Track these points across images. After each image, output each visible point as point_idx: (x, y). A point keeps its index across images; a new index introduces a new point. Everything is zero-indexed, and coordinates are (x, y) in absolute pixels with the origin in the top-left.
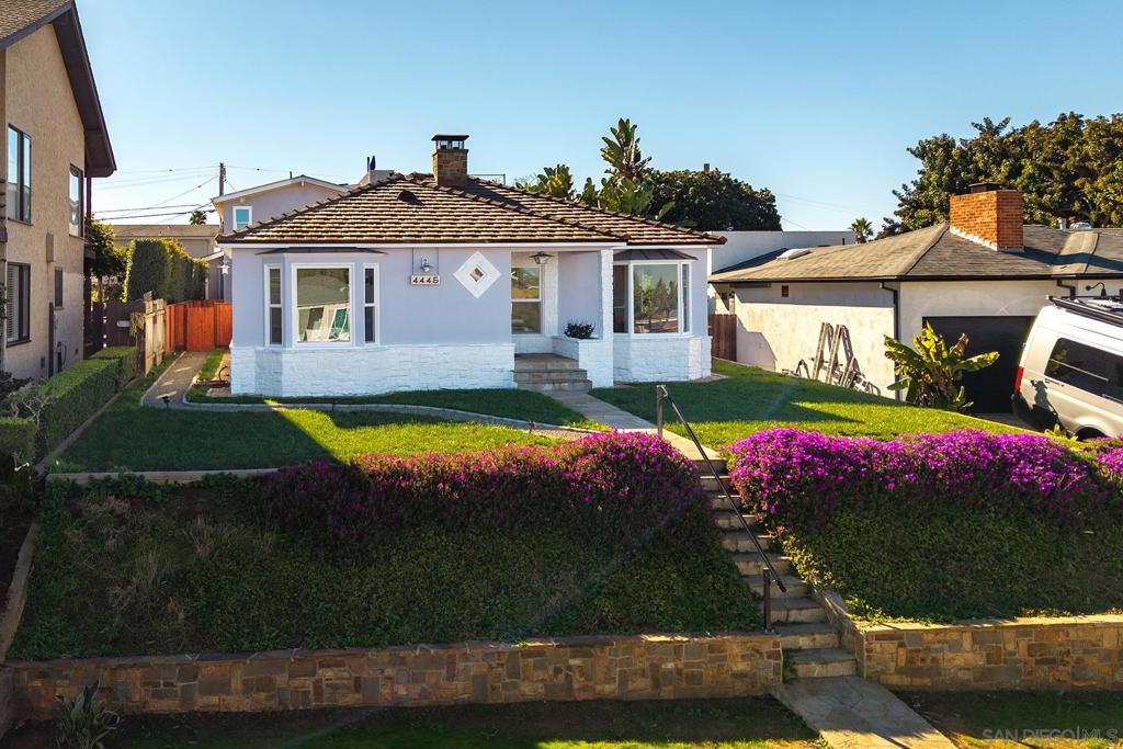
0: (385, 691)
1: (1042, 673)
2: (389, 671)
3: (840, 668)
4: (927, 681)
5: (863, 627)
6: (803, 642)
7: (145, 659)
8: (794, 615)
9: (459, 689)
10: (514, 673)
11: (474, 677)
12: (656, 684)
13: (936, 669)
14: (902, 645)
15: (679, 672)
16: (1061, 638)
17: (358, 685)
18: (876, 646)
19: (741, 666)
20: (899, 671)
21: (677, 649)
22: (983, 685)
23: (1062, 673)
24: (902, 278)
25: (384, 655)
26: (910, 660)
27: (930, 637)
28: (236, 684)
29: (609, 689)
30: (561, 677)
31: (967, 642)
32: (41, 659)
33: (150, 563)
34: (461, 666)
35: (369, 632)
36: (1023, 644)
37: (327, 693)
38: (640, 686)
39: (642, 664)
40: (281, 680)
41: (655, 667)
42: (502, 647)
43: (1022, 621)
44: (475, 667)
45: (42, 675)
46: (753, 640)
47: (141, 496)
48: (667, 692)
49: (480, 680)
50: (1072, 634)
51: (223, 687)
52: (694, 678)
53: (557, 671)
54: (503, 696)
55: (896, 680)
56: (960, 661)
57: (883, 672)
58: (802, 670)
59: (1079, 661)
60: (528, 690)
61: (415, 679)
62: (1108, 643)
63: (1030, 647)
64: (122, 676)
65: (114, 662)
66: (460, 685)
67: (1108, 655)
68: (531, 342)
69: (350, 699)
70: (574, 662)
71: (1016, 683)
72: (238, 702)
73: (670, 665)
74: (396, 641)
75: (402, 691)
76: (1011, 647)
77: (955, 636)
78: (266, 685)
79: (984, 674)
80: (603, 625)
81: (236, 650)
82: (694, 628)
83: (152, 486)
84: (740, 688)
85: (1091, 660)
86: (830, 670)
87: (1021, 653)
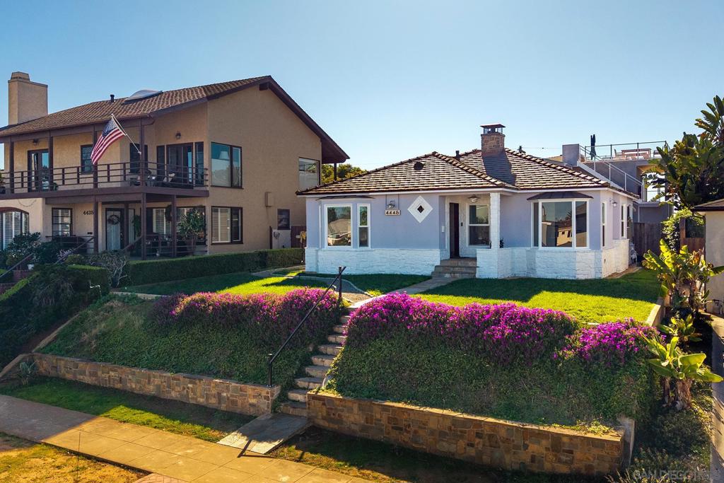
0: (129, 385)
1: (394, 435)
2: (130, 377)
3: (302, 412)
4: (336, 426)
7: (65, 358)
9: (151, 389)
10: (169, 386)
11: (157, 385)
13: (340, 421)
14: (324, 404)
15: (228, 398)
16: (406, 416)
17: (121, 380)
18: (312, 402)
19: (253, 401)
20: (324, 418)
21: (228, 387)
22: (364, 434)
23: (405, 438)
26: (328, 414)
27: (338, 402)
29: (202, 401)
30: (185, 392)
31: (357, 408)
32: (43, 353)
34: (153, 379)
36: (385, 415)
37: (112, 383)
38: (214, 402)
39: (214, 392)
40: (99, 374)
41: (219, 394)
44: (157, 381)
46: (258, 388)
48: (223, 407)
49: (158, 387)
50: (412, 415)
51: (83, 373)
52: (234, 403)
53: (184, 388)
54: (167, 396)
55: (322, 423)
56: (352, 419)
57: (316, 417)
58: (284, 408)
59: (416, 432)
60: (174, 395)
61: (138, 382)
62: (432, 425)
63: (389, 418)
65: (57, 357)
66: (151, 387)
67: (432, 432)
69: (118, 386)
70: (190, 386)
71: (381, 437)
72: (87, 379)
73: (225, 394)
74: (138, 366)
75: (134, 386)
76: (378, 416)
77: (350, 404)
78: (95, 375)
79: (364, 429)
84: (252, 411)
85: (421, 432)
86: (297, 412)
87: (384, 421)
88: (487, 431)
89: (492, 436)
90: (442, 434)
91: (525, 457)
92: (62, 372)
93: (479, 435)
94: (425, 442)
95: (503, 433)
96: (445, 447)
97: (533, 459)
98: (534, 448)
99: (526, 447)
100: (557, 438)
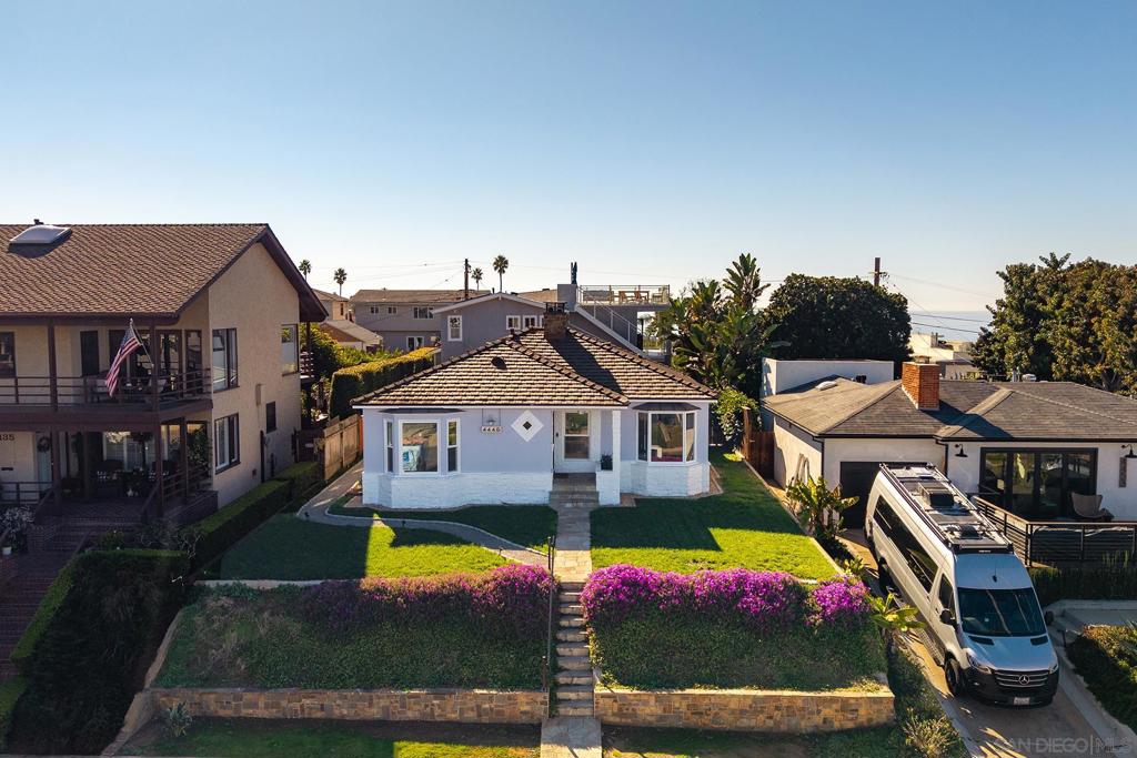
0: (337, 712)
1: (694, 719)
2: (338, 702)
3: (588, 712)
4: (629, 721)
5: (599, 690)
6: (572, 696)
7: (217, 690)
8: (576, 680)
9: (375, 712)
10: (403, 706)
11: (383, 708)
12: (479, 715)
13: (634, 714)
14: (616, 701)
15: (491, 709)
16: (707, 701)
17: (322, 708)
18: (601, 701)
19: (526, 708)
20: (614, 714)
21: (491, 697)
22: (661, 724)
23: (706, 720)
25: (336, 694)
26: (620, 709)
27: (632, 697)
28: (261, 704)
29: (454, 716)
30: (428, 709)
31: (652, 701)
32: (166, 687)
33: (232, 638)
34: (375, 701)
35: (338, 682)
36: (684, 703)
37: (306, 711)
38: (471, 716)
39: (472, 705)
40: (284, 703)
41: (479, 707)
42: (399, 692)
43: (688, 691)
44: (383, 703)
45: (167, 695)
46: (533, 695)
47: (240, 596)
48: (485, 719)
49: (386, 709)
50: (713, 700)
51: (255, 705)
52: (499, 713)
53: (426, 706)
54: (397, 718)
55: (612, 719)
56: (648, 711)
57: (605, 715)
58: (562, 711)
59: (716, 714)
60: (411, 715)
61: (353, 707)
62: (733, 706)
63: (688, 706)
64: (205, 697)
65: (201, 691)
66: (374, 710)
67: (733, 712)
69: (319, 715)
70: (435, 702)
71: (680, 724)
73: (487, 706)
74: (345, 687)
75: (345, 712)
76: (677, 705)
77: (646, 698)
78: (277, 705)
79: (661, 718)
80: (459, 684)
81: (264, 688)
82: (503, 687)
83: (251, 590)
84: (525, 719)
85: (722, 713)
86: (578, 712)
87: (684, 708)
88: (785, 703)
89: (790, 708)
90: (742, 712)
91: (818, 720)
92: (212, 708)
93: (777, 708)
94: (727, 721)
95: (800, 703)
96: (745, 722)
97: (825, 721)
98: (827, 712)
99: (819, 712)
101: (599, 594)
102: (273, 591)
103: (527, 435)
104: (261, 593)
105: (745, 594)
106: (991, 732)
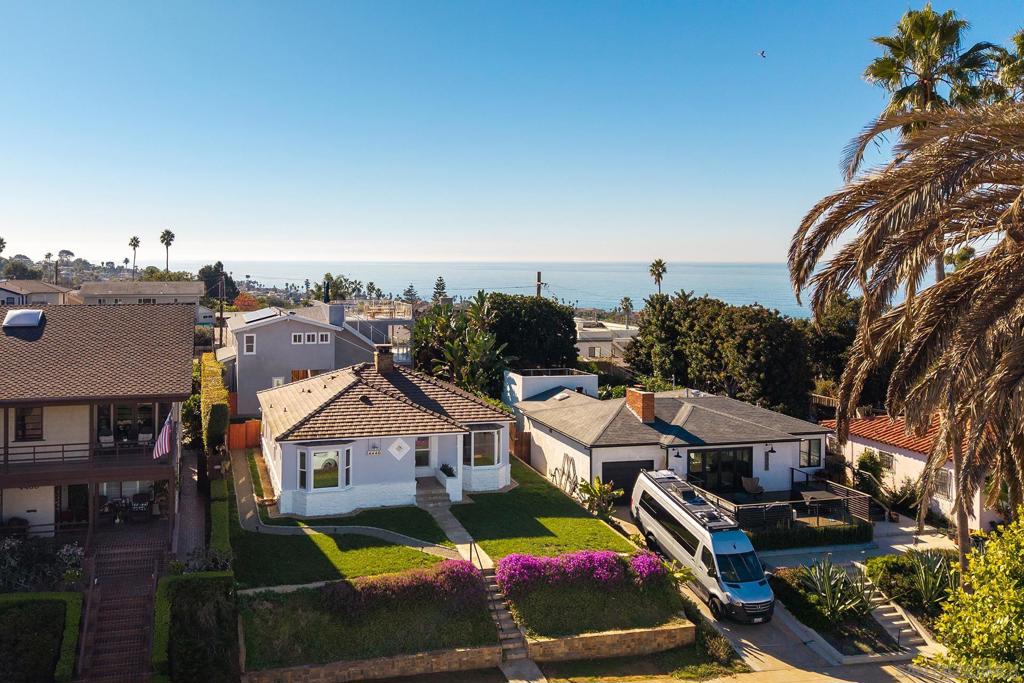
0: (371, 674)
1: (587, 653)
2: (372, 667)
3: (523, 656)
4: (549, 658)
5: (530, 641)
6: (511, 646)
7: (292, 668)
8: (510, 636)
9: (395, 672)
10: (414, 665)
11: (401, 668)
12: (460, 666)
13: (553, 654)
14: (541, 647)
15: (468, 661)
16: (594, 640)
17: (362, 672)
18: (533, 648)
19: (488, 658)
21: (467, 653)
22: (568, 658)
23: (593, 652)
24: (593, 446)
25: (371, 662)
26: (544, 652)
27: (551, 643)
28: (322, 675)
29: (445, 668)
30: (429, 666)
31: (563, 644)
32: (256, 670)
33: (286, 629)
34: (396, 664)
35: (367, 654)
36: (581, 643)
37: (352, 676)
38: (455, 666)
39: (456, 659)
40: (337, 672)
41: (460, 660)
42: (410, 657)
43: (582, 636)
44: (402, 664)
45: (258, 676)
46: (493, 648)
47: (276, 599)
48: (464, 668)
50: (596, 639)
52: (474, 662)
53: (428, 663)
55: (540, 659)
56: (560, 651)
57: (536, 656)
58: (509, 657)
59: (599, 648)
60: (418, 670)
61: (382, 669)
62: (608, 641)
63: (583, 644)
64: (285, 674)
65: (282, 670)
66: (396, 670)
67: (608, 645)
68: (424, 471)
69: (360, 677)
70: (433, 660)
71: (578, 657)
73: (465, 659)
74: (375, 657)
75: (376, 673)
76: (576, 645)
78: (332, 674)
80: (444, 646)
81: (321, 663)
82: (474, 645)
83: (278, 595)
84: (488, 665)
85: (603, 647)
86: (518, 656)
87: (580, 647)
88: (637, 637)
89: (639, 639)
90: (613, 645)
91: (655, 645)
93: (633, 640)
94: (605, 652)
95: (645, 636)
96: (615, 651)
97: (659, 645)
98: (660, 639)
99: (655, 640)
100: (670, 631)
101: (511, 576)
102: (293, 593)
103: (399, 456)
104: (287, 595)
105: (595, 568)
106: (744, 641)
